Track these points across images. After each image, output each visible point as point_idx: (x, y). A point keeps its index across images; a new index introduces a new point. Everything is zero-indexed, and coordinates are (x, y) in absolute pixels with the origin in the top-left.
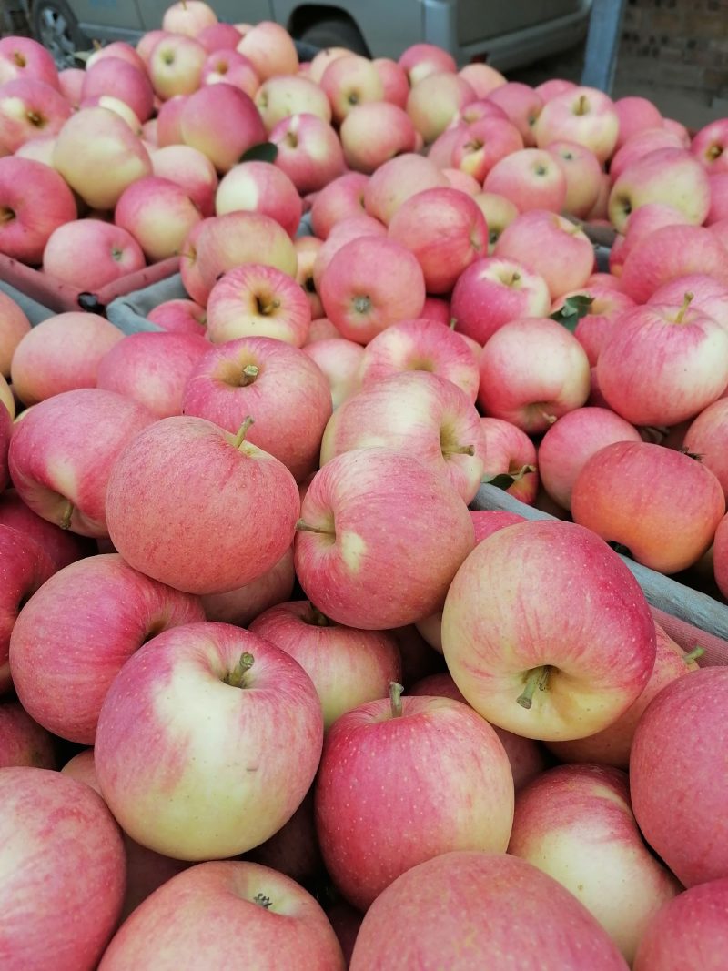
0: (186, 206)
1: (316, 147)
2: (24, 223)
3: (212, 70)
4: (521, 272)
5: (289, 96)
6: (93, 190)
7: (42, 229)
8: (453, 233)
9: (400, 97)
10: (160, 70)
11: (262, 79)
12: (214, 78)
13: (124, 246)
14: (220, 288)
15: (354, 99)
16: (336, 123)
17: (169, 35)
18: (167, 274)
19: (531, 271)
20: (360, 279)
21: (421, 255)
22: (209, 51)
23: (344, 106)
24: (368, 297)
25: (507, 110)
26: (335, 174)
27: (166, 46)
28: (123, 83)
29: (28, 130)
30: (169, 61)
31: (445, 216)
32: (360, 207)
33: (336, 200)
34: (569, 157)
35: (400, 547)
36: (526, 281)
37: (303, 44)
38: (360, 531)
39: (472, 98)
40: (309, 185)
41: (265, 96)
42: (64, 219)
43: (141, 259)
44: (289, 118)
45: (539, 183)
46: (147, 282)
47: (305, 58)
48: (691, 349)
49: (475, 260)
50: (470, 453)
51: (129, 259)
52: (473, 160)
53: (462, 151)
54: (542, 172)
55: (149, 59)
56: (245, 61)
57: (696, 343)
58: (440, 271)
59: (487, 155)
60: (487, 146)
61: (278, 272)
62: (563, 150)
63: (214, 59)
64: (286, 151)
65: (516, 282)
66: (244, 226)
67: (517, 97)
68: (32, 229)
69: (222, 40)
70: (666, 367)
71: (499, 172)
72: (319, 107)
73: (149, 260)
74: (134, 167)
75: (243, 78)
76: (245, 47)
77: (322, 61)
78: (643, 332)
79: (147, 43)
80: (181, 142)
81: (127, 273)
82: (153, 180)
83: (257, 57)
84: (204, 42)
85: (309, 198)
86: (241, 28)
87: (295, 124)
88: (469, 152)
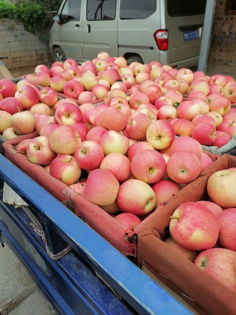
0: (105, 89)
1: (130, 80)
2: (75, 92)
3: (109, 66)
4: (167, 99)
5: (125, 71)
6: (87, 86)
7: (78, 93)
8: (155, 92)
9: (149, 71)
10: (98, 66)
11: (119, 68)
12: (109, 68)
13: (94, 96)
14: (113, 100)
15: (138, 72)
16: (135, 76)
17: (99, 59)
18: (101, 101)
19: (169, 99)
20: (138, 98)
21: (149, 96)
22: (108, 63)
23: (136, 73)
24: (139, 102)
25: (171, 74)
26: (133, 85)
27: (99, 61)
28: (91, 68)
29: (73, 76)
30: (100, 64)
31: (154, 89)
32: (139, 90)
33: (134, 89)
34: (182, 82)
35: (141, 122)
36: (168, 100)
37: (128, 62)
38: (135, 120)
39: (164, 71)
40: (129, 87)
41: (120, 71)
42: (82, 91)
43: (96, 99)
44: (125, 75)
45: (174, 86)
46: (97, 103)
47: (128, 64)
48: (192, 106)
49: (159, 97)
50: (153, 119)
51: (94, 98)
52: (162, 82)
53: (160, 81)
54: (175, 84)
55: (95, 64)
56: (116, 64)
57: (192, 105)
58: (152, 99)
59: (165, 81)
60: (164, 80)
61: (123, 98)
62: (181, 81)
63: (109, 64)
64: (124, 81)
65: (166, 100)
66: (117, 91)
67: (173, 72)
68: (76, 93)
69: (111, 60)
70: (187, 109)
71: (167, 84)
72: (131, 73)
73: (97, 99)
74: (96, 82)
75: (116, 68)
76: (116, 62)
77: (132, 64)
78: (184, 104)
79: (94, 61)
80: (103, 79)
81: (94, 101)
82: (99, 85)
83: (118, 64)
84: (107, 61)
85: (128, 90)
86: (115, 58)
87: (126, 76)
88: (161, 81)
